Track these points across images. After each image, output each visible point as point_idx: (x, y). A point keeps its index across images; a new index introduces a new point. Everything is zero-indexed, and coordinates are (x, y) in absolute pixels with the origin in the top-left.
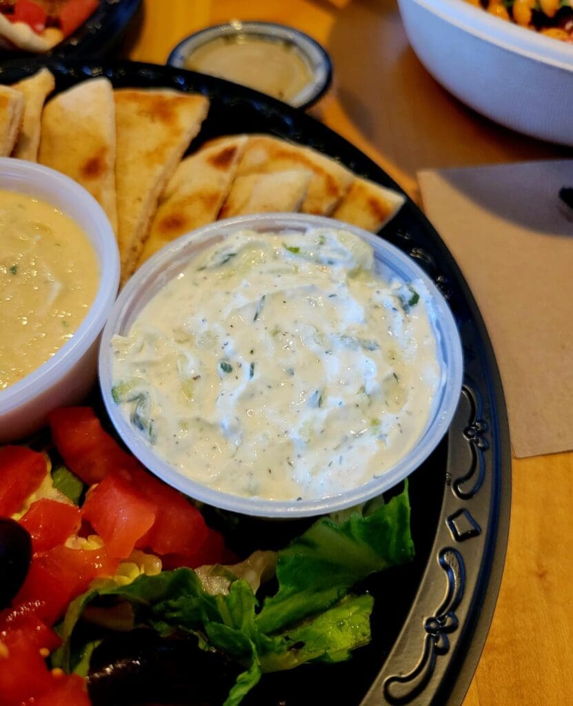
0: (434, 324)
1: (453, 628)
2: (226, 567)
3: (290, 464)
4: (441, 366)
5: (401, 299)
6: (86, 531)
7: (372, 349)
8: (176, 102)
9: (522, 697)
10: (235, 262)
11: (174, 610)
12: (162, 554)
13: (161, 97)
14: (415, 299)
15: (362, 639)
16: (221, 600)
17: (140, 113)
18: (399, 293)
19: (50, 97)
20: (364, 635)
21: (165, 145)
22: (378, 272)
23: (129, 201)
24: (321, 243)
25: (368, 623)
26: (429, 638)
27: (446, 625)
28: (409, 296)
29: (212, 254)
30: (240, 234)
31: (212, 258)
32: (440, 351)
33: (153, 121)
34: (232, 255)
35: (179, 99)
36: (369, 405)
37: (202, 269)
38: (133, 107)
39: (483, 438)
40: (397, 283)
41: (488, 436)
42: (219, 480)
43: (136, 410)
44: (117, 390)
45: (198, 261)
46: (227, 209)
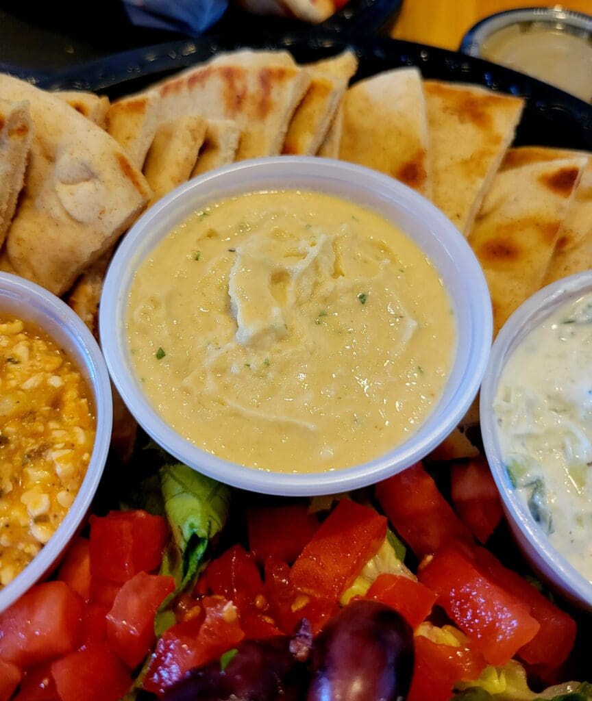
6: (439, 619)
8: (487, 102)
12: (528, 664)
13: (468, 93)
17: (445, 109)
19: (353, 81)
21: (483, 154)
29: (583, 306)
31: (584, 312)
33: (462, 122)
35: (490, 98)
37: (570, 322)
38: (438, 101)
43: (533, 496)
44: (512, 471)
45: (566, 311)
46: (563, 242)
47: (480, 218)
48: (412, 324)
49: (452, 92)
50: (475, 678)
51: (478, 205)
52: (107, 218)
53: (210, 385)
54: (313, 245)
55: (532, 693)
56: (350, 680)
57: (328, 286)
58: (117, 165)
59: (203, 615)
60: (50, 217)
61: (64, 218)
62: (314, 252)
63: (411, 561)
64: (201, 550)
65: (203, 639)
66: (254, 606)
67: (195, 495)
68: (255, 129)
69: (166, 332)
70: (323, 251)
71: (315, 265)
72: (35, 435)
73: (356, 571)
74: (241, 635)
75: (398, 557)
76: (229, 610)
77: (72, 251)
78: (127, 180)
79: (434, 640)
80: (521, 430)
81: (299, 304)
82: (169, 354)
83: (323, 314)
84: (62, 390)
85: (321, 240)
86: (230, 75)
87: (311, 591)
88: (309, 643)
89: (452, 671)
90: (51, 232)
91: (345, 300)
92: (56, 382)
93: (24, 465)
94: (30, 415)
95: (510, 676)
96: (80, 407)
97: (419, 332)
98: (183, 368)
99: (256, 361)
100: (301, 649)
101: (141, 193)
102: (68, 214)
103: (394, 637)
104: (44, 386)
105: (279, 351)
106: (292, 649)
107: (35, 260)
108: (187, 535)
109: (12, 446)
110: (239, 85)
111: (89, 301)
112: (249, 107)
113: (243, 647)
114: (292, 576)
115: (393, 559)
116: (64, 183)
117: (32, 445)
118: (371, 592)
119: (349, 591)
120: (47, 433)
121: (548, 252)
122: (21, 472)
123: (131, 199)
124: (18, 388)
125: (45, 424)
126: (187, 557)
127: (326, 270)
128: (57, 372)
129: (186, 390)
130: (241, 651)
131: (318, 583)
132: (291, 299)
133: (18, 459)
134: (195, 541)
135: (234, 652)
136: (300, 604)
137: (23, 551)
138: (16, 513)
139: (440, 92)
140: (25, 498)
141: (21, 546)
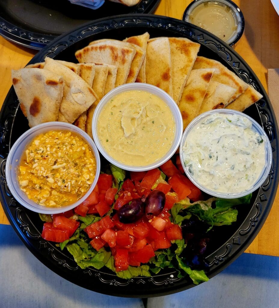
0: (266, 148)
1: (256, 221)
2: (204, 201)
3: (225, 183)
4: (266, 162)
5: (258, 140)
6: (172, 191)
7: (248, 155)
8: (189, 45)
9: (269, 234)
10: (213, 123)
11: (193, 211)
12: (190, 198)
14: (262, 141)
15: (234, 220)
16: (206, 211)
17: (177, 48)
18: (258, 138)
20: (235, 219)
21: (187, 66)
22: (252, 128)
23: (176, 88)
24: (238, 120)
25: (236, 217)
26: (251, 223)
27: (255, 220)
28: (260, 140)
29: (206, 120)
30: (215, 114)
31: (207, 121)
32: (266, 157)
33: (182, 53)
34: (212, 121)
36: (246, 171)
37: (203, 124)
38: (174, 45)
39: (272, 176)
40: (258, 135)
41: (274, 175)
42: (207, 185)
43: (190, 168)
44: (185, 163)
45: (202, 121)
46: (207, 95)
47: (186, 87)
48: (165, 128)
49: (179, 41)
50: (179, 202)
51: (185, 83)
52: (87, 104)
53: (120, 148)
54: (140, 110)
55: (191, 203)
56: (153, 205)
57: (145, 120)
58: (88, 90)
59: (124, 195)
60: (71, 102)
61: (75, 103)
62: (141, 112)
63: (167, 180)
64: (122, 183)
65: (125, 200)
66: (133, 191)
67: (119, 171)
68: (121, 67)
69: (108, 135)
70: (143, 111)
71: (141, 115)
72: (83, 162)
73: (155, 182)
74: (132, 198)
75: (163, 179)
76: (129, 194)
77: (78, 111)
78: (91, 94)
79: (171, 195)
80: (189, 153)
81: (138, 125)
82: (109, 141)
83: (144, 127)
84: (85, 150)
85: (142, 108)
86: (112, 49)
87: (145, 188)
88: (145, 199)
89: (174, 201)
90: (72, 106)
91: (149, 123)
92: (84, 148)
93: (82, 169)
94: (80, 158)
95: (186, 200)
96: (90, 153)
97: (167, 129)
98: (113, 144)
99: (130, 141)
100: (144, 200)
101: (96, 98)
102: (76, 102)
103: (161, 197)
104: (82, 150)
105: (135, 138)
106: (142, 200)
107: (68, 113)
108: (119, 181)
109: (79, 165)
110: (115, 53)
111: (83, 121)
112: (119, 60)
113: (133, 200)
114: (141, 184)
115: (162, 179)
116: (74, 93)
117: (82, 164)
118: (158, 187)
119: (153, 187)
120: (85, 161)
121: (202, 99)
122: (81, 170)
123: (93, 99)
124: (76, 152)
125: (83, 158)
126: (119, 185)
127: (144, 117)
128: (83, 145)
129: (114, 149)
130: (133, 201)
131: (146, 186)
132: (136, 125)
133: (80, 168)
134: (121, 182)
135: (131, 202)
136: (143, 191)
137: (85, 186)
138: (83, 179)
139: (175, 41)
140: (84, 176)
141: (85, 185)
